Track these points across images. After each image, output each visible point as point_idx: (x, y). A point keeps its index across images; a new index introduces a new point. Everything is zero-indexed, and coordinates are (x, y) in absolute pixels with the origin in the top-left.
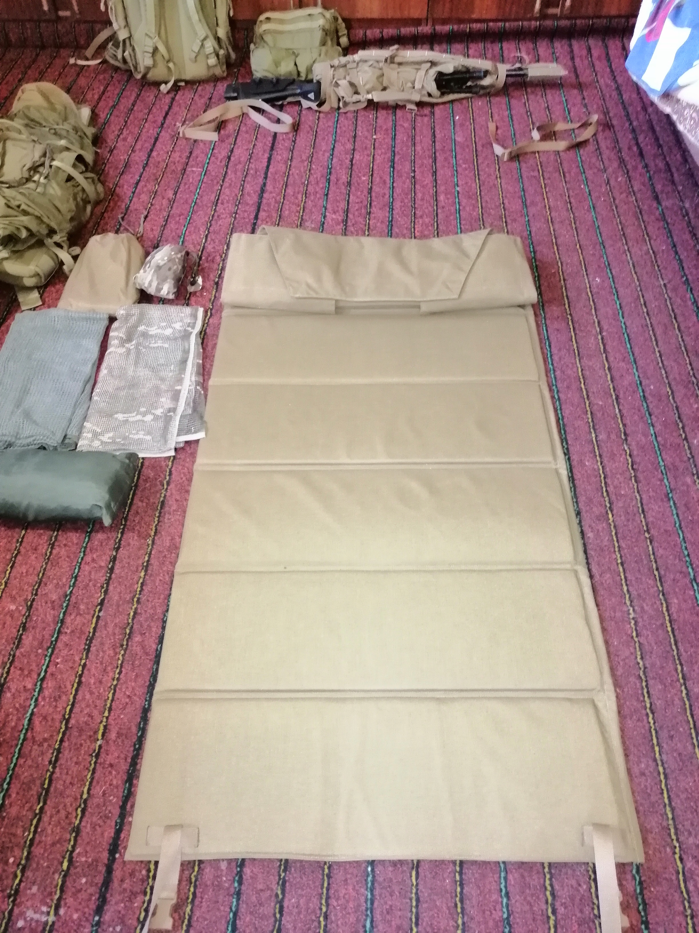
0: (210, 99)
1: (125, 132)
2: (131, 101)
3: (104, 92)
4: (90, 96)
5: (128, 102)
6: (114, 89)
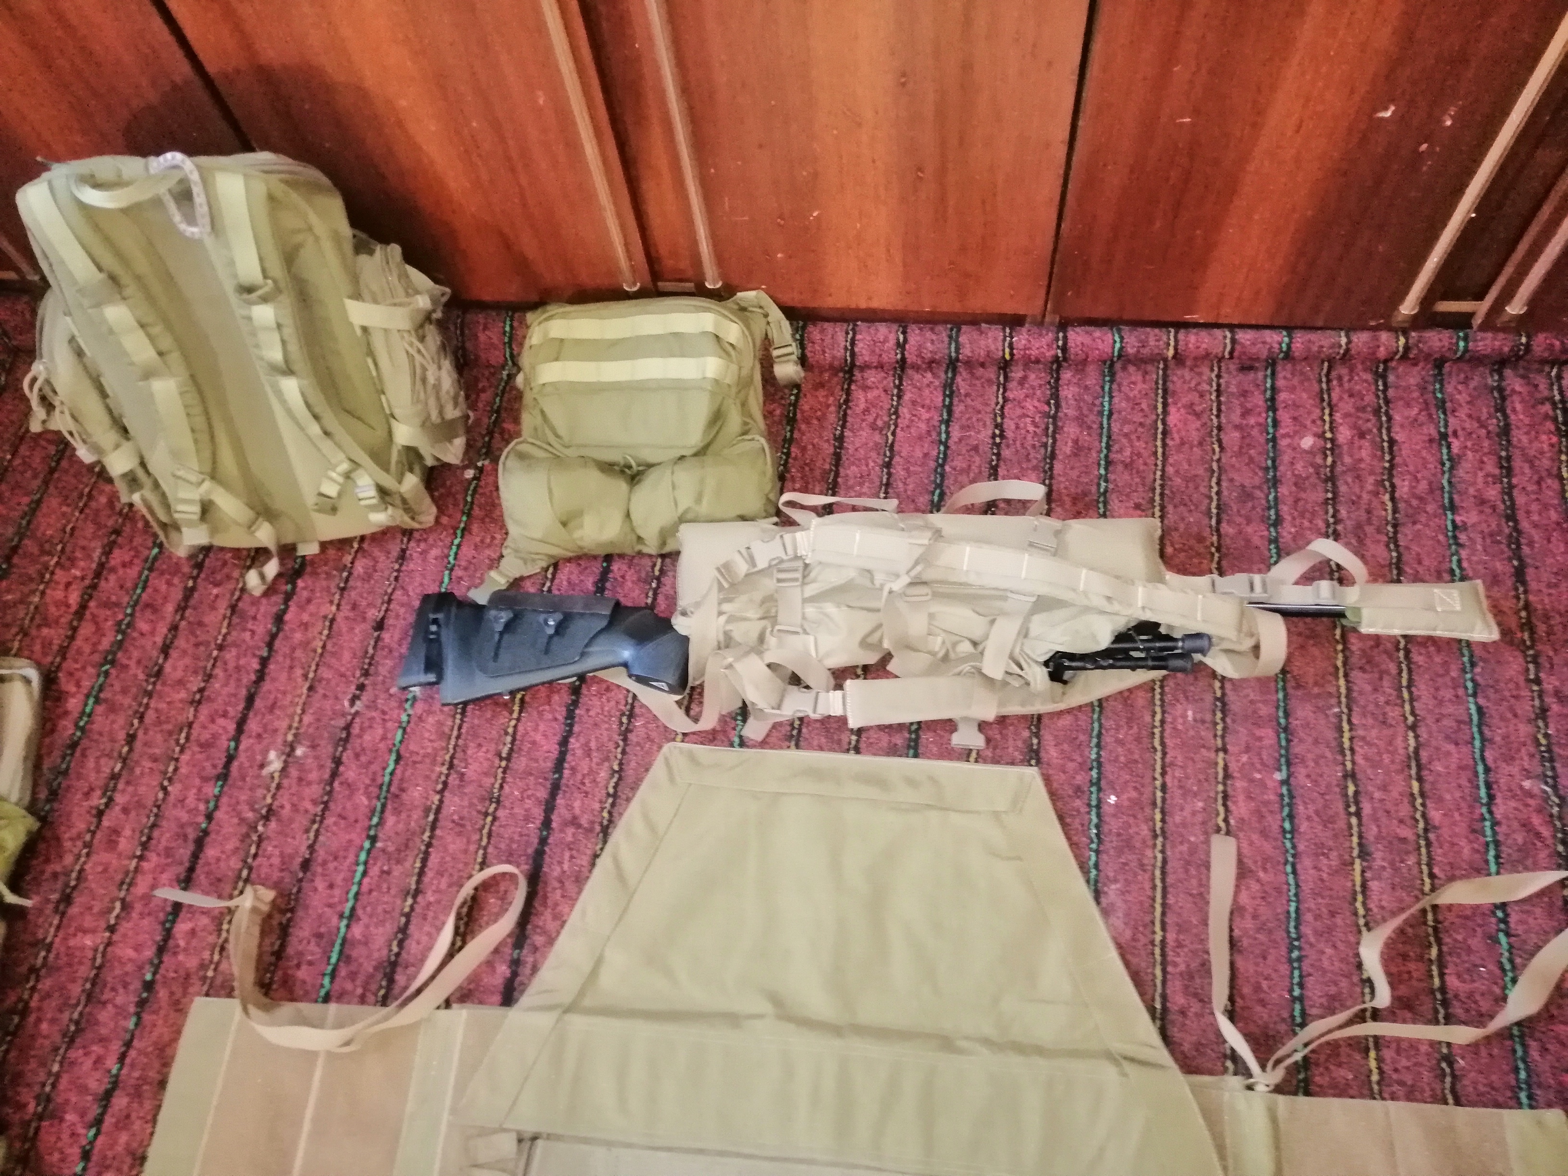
0: (380, 626)
1: (120, 799)
2: (163, 629)
3: (98, 575)
4: (59, 594)
5: (153, 633)
6: (127, 559)
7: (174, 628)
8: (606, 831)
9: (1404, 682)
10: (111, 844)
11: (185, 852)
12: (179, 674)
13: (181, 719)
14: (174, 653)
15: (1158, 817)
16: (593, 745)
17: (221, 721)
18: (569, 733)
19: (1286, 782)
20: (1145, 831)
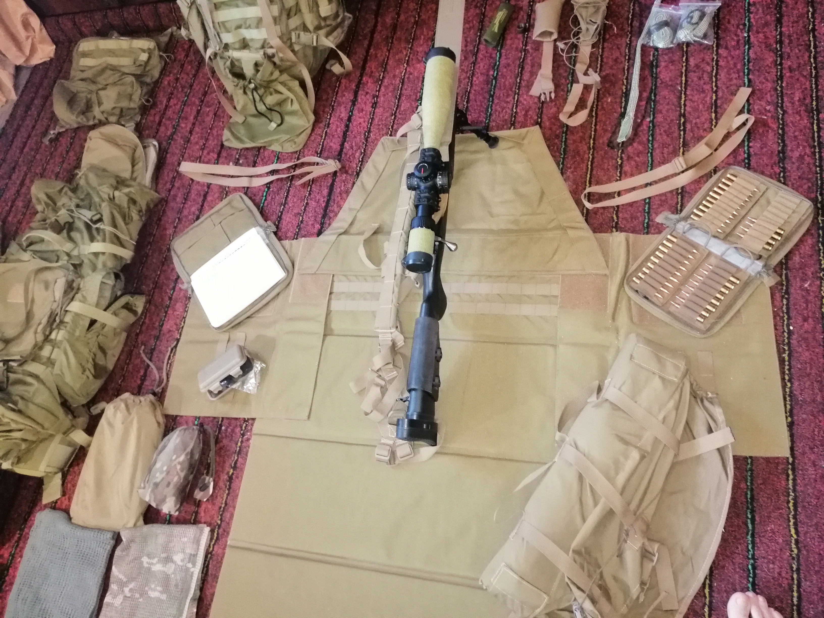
2: (189, 126)
3: (165, 109)
4: (152, 118)
5: (186, 127)
6: (176, 102)
7: (194, 124)
8: (358, 174)
9: (714, 74)
10: (174, 199)
11: (200, 200)
12: (196, 139)
13: (198, 155)
14: (194, 133)
15: (592, 142)
16: (354, 144)
17: (211, 154)
18: (345, 141)
19: (652, 122)
20: (585, 148)
